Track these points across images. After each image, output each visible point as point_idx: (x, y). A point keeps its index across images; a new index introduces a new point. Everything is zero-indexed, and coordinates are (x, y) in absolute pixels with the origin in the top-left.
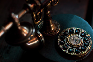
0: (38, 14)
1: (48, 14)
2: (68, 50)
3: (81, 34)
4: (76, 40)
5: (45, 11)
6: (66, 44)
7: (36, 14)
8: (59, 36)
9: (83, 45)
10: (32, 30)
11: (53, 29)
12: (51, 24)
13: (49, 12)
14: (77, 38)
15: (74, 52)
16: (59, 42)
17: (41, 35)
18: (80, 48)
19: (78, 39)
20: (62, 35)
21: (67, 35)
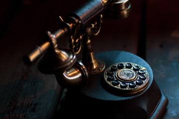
0: (77, 41)
1: (89, 44)
2: (119, 85)
3: (134, 68)
4: (128, 75)
5: (85, 40)
6: (115, 79)
7: (75, 40)
8: (106, 73)
9: (138, 79)
10: (71, 57)
11: (95, 67)
12: (93, 59)
13: (89, 41)
14: (129, 72)
15: (128, 87)
16: (106, 79)
17: (84, 67)
18: (135, 82)
19: (131, 73)
20: (110, 71)
21: (115, 70)
